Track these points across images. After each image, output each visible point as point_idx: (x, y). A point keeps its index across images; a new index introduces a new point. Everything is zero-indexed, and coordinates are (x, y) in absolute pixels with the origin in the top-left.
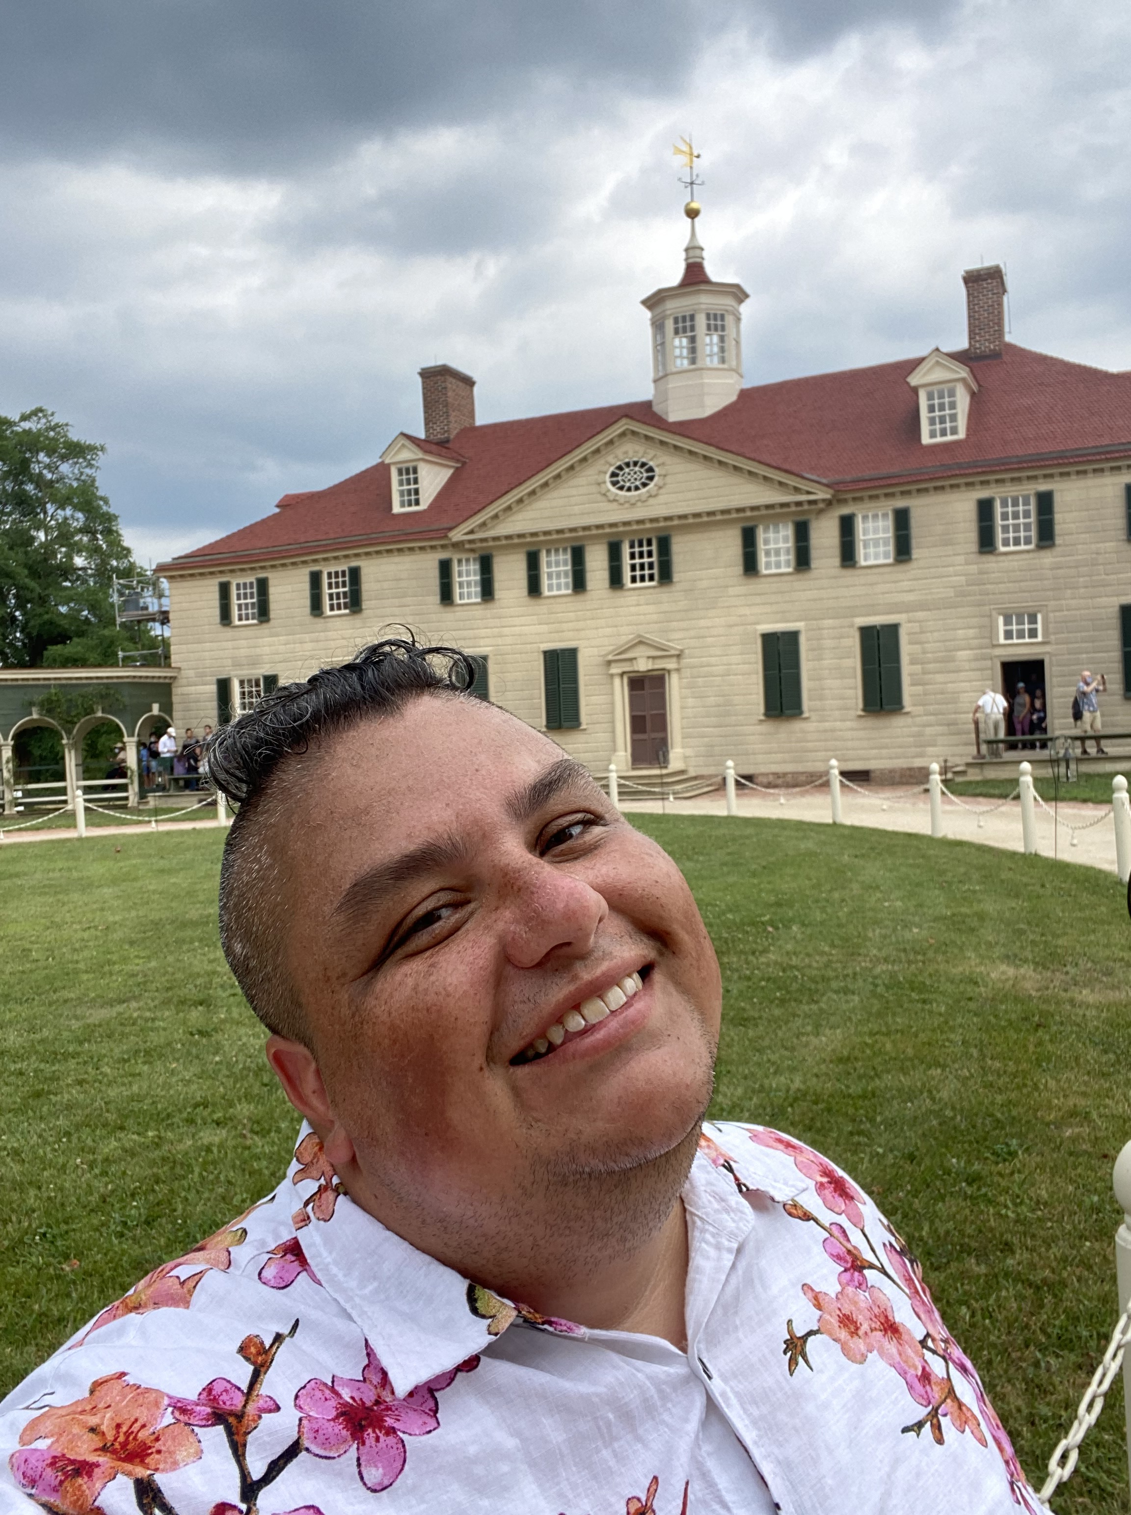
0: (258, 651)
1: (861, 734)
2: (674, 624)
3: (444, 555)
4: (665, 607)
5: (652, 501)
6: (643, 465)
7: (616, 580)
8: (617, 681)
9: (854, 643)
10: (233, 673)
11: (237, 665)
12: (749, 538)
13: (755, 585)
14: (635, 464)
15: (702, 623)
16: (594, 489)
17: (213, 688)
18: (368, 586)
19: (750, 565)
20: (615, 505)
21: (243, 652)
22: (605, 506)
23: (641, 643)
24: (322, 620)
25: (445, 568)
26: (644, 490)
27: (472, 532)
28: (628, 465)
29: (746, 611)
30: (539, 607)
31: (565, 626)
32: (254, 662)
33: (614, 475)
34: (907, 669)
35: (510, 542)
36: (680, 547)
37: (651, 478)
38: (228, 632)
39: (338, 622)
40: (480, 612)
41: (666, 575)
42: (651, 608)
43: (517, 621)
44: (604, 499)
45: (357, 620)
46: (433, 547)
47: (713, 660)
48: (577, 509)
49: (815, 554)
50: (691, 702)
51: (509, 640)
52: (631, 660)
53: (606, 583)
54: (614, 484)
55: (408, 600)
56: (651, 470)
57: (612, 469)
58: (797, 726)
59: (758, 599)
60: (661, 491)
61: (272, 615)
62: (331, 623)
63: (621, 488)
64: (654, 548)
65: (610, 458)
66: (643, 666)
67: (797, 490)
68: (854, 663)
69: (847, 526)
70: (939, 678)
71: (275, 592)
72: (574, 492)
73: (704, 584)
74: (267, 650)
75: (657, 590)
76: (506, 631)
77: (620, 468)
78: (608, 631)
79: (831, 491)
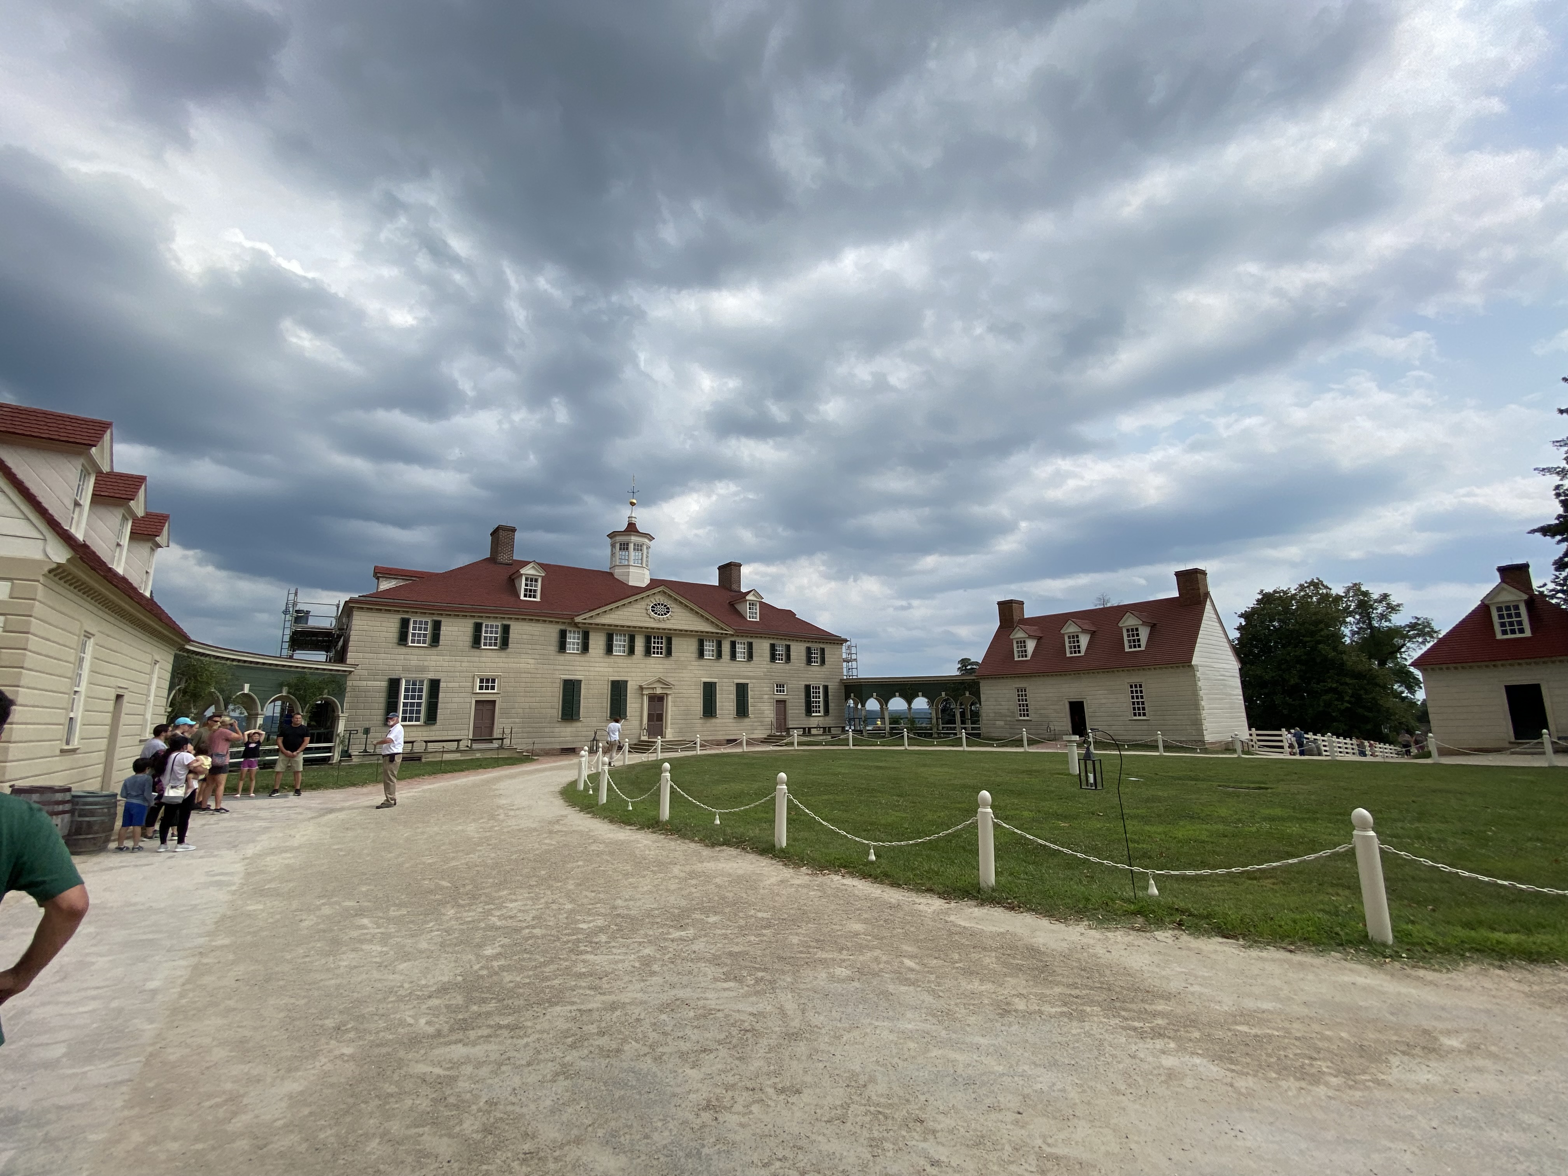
0: (426, 663)
1: (735, 724)
2: (669, 675)
3: (563, 627)
4: (666, 666)
5: (668, 622)
6: (665, 606)
7: (648, 652)
8: (645, 697)
9: (733, 689)
10: (402, 676)
11: (406, 669)
12: (701, 644)
13: (702, 662)
14: (663, 605)
15: (681, 675)
16: (644, 611)
17: (384, 684)
18: (513, 635)
19: (701, 654)
20: (652, 620)
21: (414, 663)
22: (649, 619)
23: (659, 681)
24: (479, 651)
25: (563, 635)
26: (664, 616)
27: (585, 619)
28: (659, 604)
29: (697, 672)
30: (611, 659)
31: (621, 670)
32: (423, 669)
33: (652, 607)
34: (750, 700)
35: (599, 627)
36: (675, 641)
37: (667, 612)
38: (403, 650)
39: (490, 653)
40: (578, 658)
42: (661, 666)
43: (597, 665)
44: (649, 616)
45: (503, 654)
46: (557, 622)
47: (685, 691)
48: (635, 618)
49: (723, 654)
50: (674, 709)
51: (592, 674)
52: (653, 688)
53: (643, 653)
54: (653, 611)
55: (538, 647)
56: (668, 608)
57: (652, 605)
58: (714, 720)
59: (701, 668)
60: (672, 618)
61: (441, 642)
62: (484, 653)
63: (656, 613)
64: (664, 641)
65: (652, 600)
66: (659, 691)
68: (733, 696)
69: (733, 645)
70: (759, 704)
71: (444, 630)
72: (635, 610)
73: (683, 659)
74: (433, 664)
75: (664, 659)
76: (592, 669)
77: (655, 605)
78: (642, 674)
79: (734, 632)
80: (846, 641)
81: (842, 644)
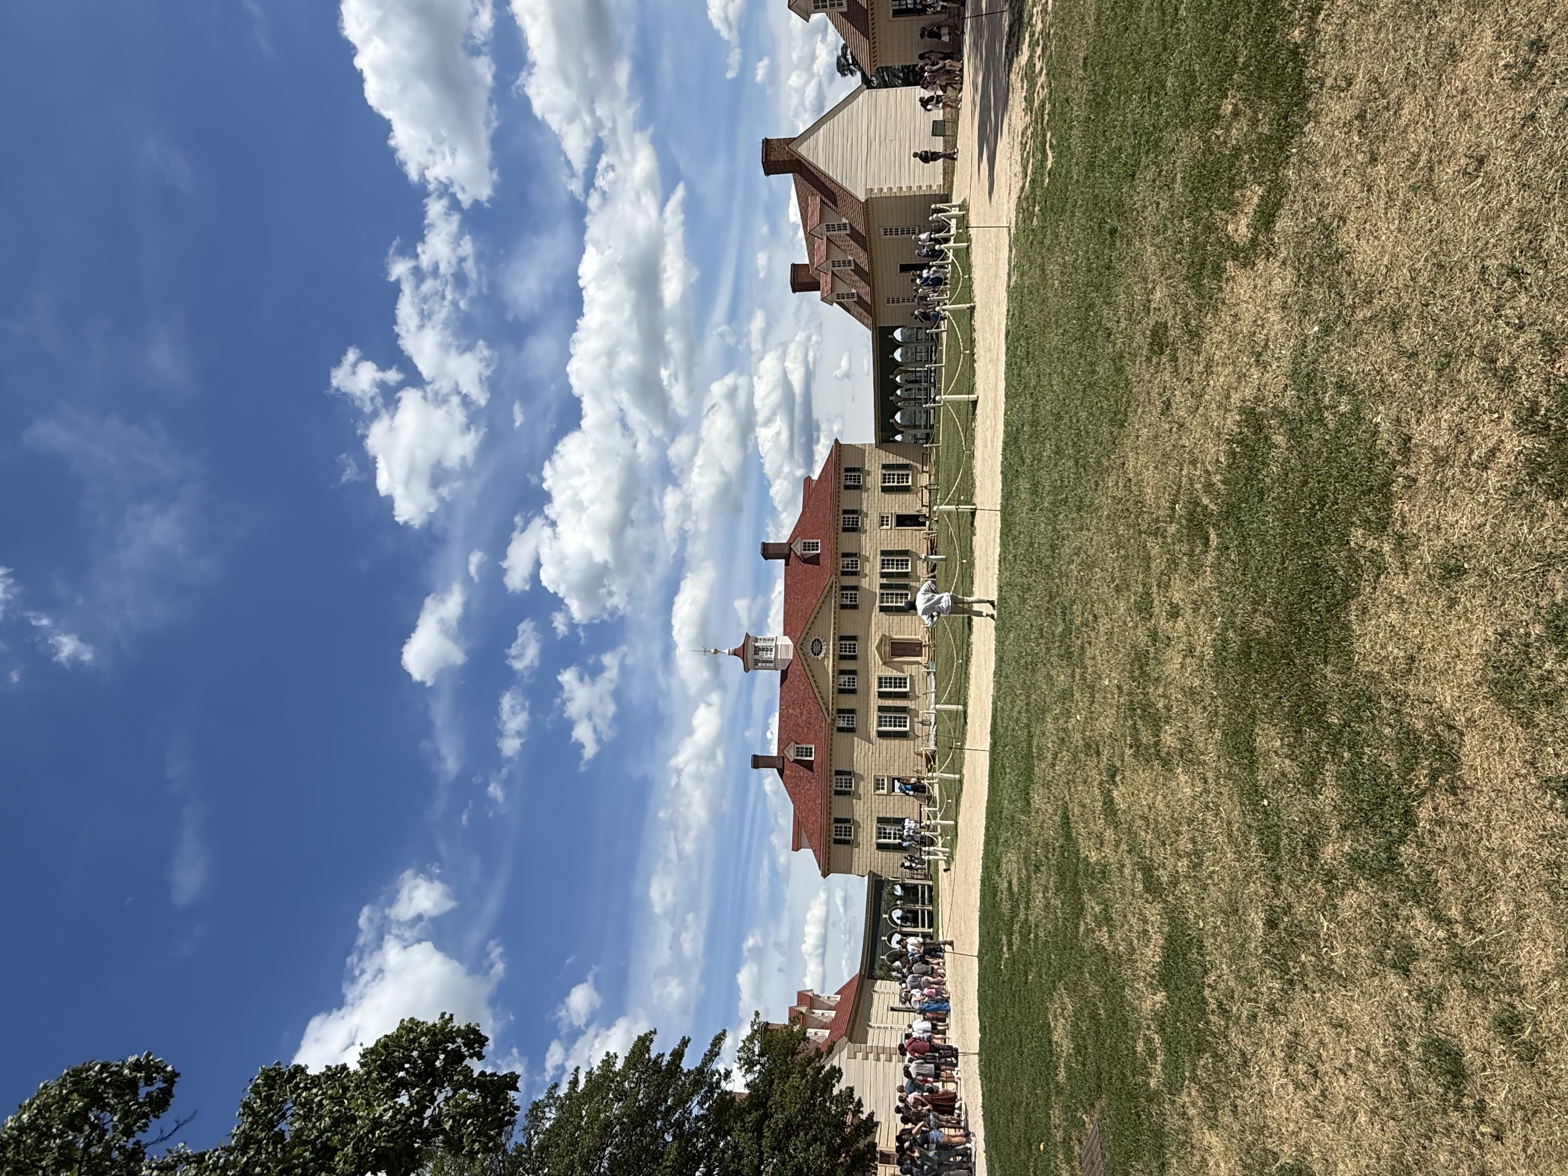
3: (835, 729)
5: (827, 640)
7: (854, 658)
10: (874, 841)
11: (871, 840)
12: (845, 607)
13: (862, 605)
15: (873, 627)
16: (819, 662)
17: (880, 851)
18: (843, 767)
19: (855, 607)
21: (866, 835)
23: (880, 647)
24: (856, 792)
25: (841, 730)
27: (828, 713)
30: (860, 690)
32: (870, 829)
35: (834, 701)
36: (846, 632)
38: (856, 842)
40: (860, 717)
41: (854, 638)
46: (832, 734)
49: (853, 583)
50: (902, 632)
52: (886, 653)
53: (855, 662)
54: (819, 654)
63: (821, 651)
65: (809, 655)
67: (831, 587)
69: (845, 573)
71: (841, 814)
72: (819, 671)
75: (859, 642)
78: (873, 664)
80: (836, 441)
81: (841, 445)
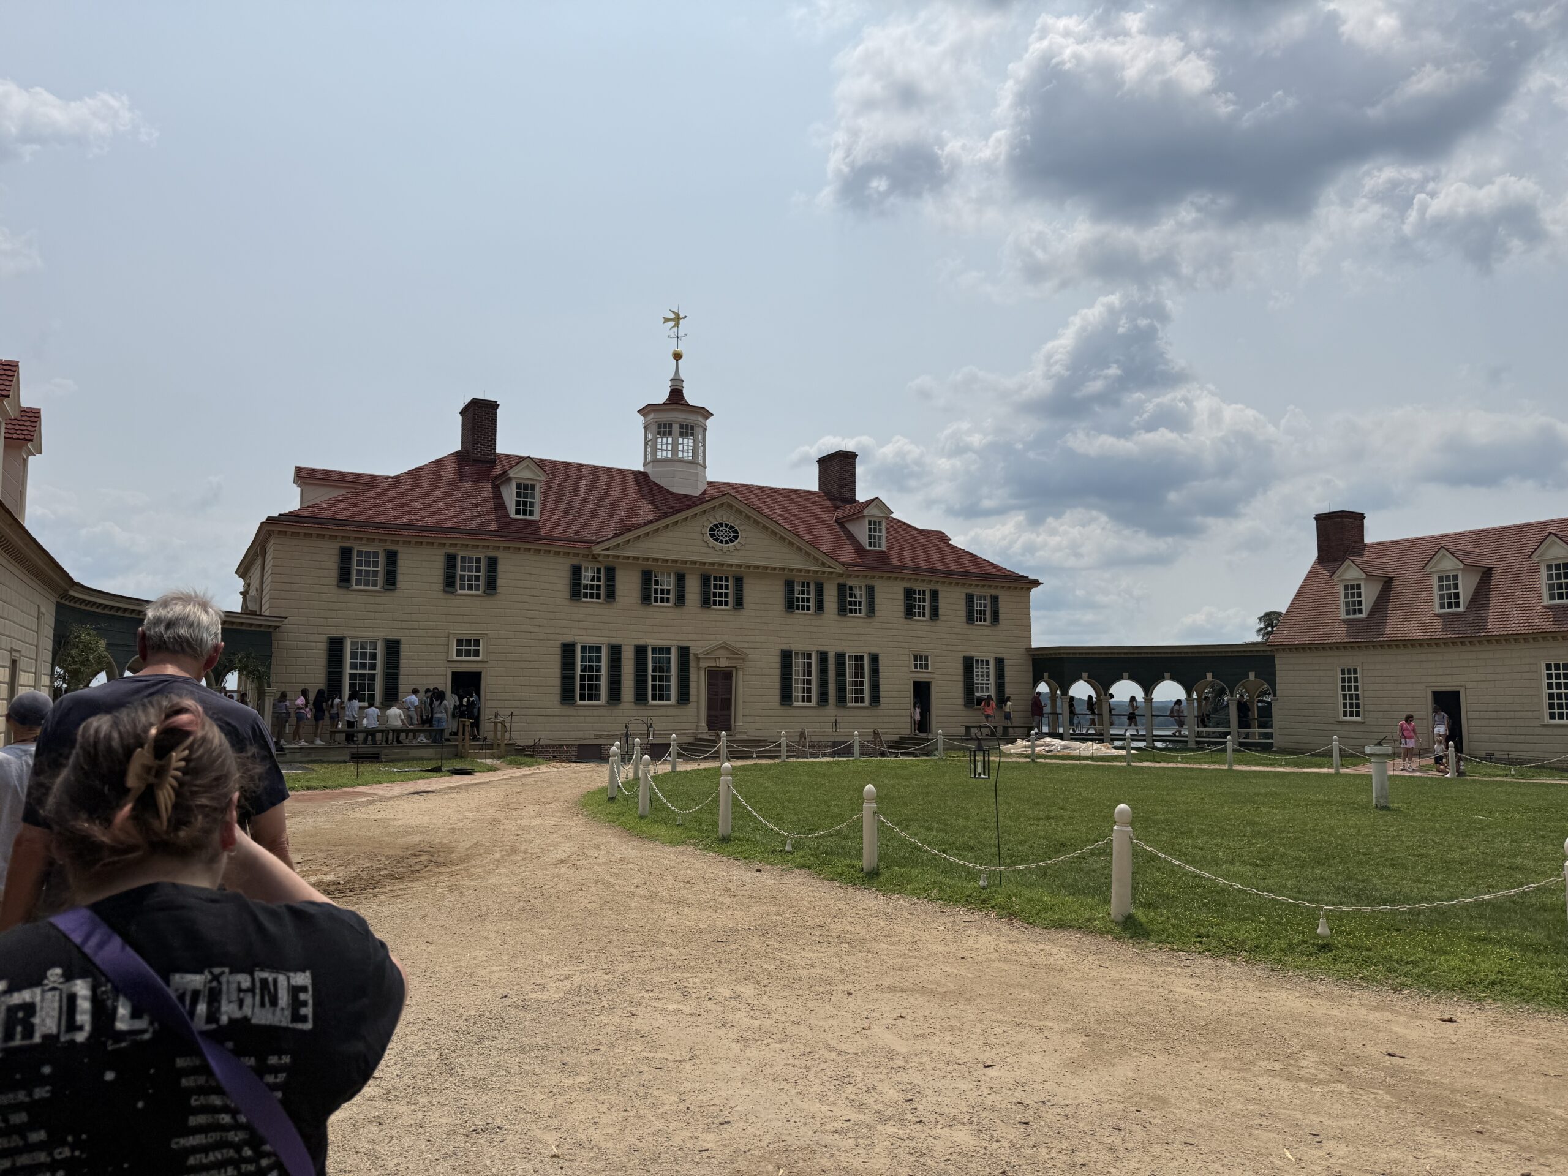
0: (379, 616)
2: (740, 637)
3: (575, 562)
4: (734, 624)
5: (736, 553)
6: (732, 527)
7: (706, 601)
8: (702, 673)
10: (346, 634)
11: (351, 625)
12: (790, 589)
13: (793, 618)
14: (727, 525)
15: (758, 639)
16: (698, 536)
17: (323, 646)
18: (503, 572)
19: (790, 605)
20: (711, 551)
21: (361, 615)
22: (705, 550)
23: (723, 647)
24: (454, 597)
25: (576, 572)
26: (730, 545)
27: (608, 549)
28: (721, 525)
30: (650, 613)
31: (666, 629)
32: (375, 625)
33: (711, 529)
35: (630, 561)
36: (748, 585)
37: (736, 538)
38: (345, 595)
39: (470, 601)
40: (600, 610)
41: (737, 603)
42: (726, 624)
43: (630, 620)
44: (705, 545)
45: (488, 602)
46: (567, 554)
48: (684, 548)
49: (826, 605)
50: (748, 692)
51: (623, 634)
52: (717, 659)
53: (698, 603)
54: (712, 536)
56: (736, 532)
57: (711, 525)
58: (812, 712)
59: (789, 628)
60: (743, 548)
61: (400, 585)
62: (461, 601)
63: (716, 540)
64: (731, 584)
65: (711, 518)
66: (723, 663)
67: (823, 564)
69: (843, 591)
70: (885, 688)
71: (402, 564)
72: (684, 535)
73: (761, 613)
74: (389, 616)
75: (731, 613)
76: (620, 626)
77: (716, 526)
79: (844, 569)
80: (1036, 583)
81: (1029, 590)
